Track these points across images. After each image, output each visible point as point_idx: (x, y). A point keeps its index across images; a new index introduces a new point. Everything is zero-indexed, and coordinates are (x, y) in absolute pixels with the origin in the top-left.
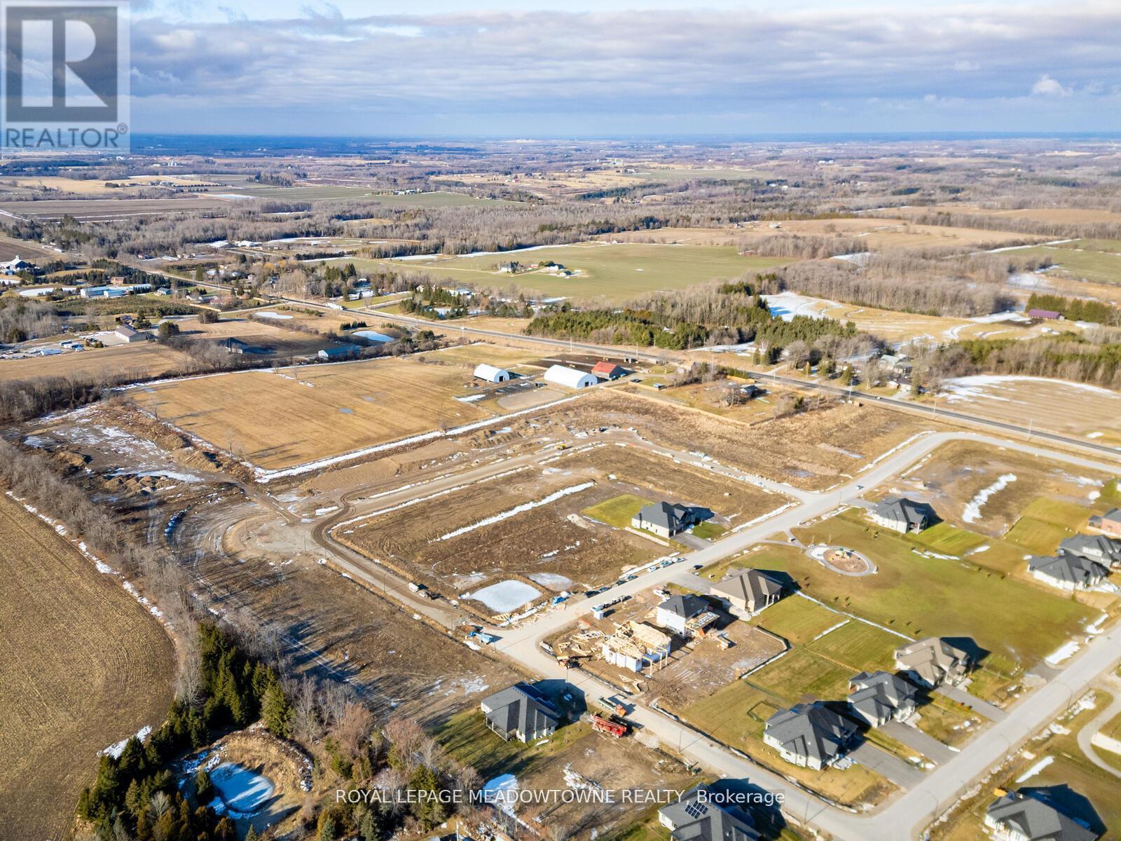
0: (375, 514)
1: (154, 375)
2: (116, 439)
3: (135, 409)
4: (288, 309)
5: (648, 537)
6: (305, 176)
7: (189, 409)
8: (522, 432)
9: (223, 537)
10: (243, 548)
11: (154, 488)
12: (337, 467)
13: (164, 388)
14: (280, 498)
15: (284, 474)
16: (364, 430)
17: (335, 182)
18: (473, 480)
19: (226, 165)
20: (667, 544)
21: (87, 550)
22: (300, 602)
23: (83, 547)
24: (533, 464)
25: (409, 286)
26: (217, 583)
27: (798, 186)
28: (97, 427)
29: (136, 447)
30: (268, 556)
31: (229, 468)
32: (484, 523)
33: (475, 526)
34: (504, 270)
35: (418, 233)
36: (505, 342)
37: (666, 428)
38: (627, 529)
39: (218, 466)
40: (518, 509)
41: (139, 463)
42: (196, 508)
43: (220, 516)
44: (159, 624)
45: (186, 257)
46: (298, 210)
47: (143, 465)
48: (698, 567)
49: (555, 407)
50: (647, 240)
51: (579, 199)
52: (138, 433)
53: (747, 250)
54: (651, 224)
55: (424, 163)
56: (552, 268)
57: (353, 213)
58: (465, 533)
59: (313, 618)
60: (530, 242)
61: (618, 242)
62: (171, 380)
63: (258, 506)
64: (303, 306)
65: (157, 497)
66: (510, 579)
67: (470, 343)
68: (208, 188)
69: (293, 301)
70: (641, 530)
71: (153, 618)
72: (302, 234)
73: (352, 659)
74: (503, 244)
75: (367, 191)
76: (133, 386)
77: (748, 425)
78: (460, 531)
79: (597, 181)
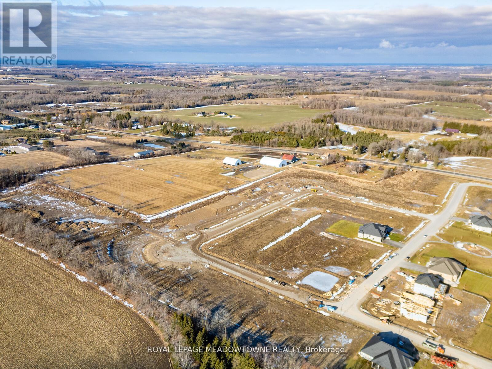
0: (219, 237)
1: (56, 167)
2: (51, 202)
3: (54, 185)
4: (103, 134)
5: (370, 242)
6: (78, 76)
7: (84, 184)
8: (267, 190)
9: (143, 255)
10: (159, 261)
11: (88, 228)
12: (183, 212)
13: (64, 173)
14: (161, 230)
15: (157, 217)
16: (186, 192)
17: (94, 79)
18: (259, 216)
19: (37, 71)
20: (382, 246)
21: (67, 268)
22: (210, 292)
23: (63, 266)
24: (284, 206)
25: (160, 122)
26: (155, 283)
27: (301, 82)
28: (37, 195)
29: (65, 205)
30: (175, 265)
31: (125, 215)
32: (280, 239)
33: (277, 241)
34: (199, 115)
35: (147, 100)
36: (223, 147)
37: (335, 185)
38: (356, 238)
39: (119, 214)
40: (293, 231)
41: (72, 214)
42: (118, 238)
43: (133, 243)
44: (134, 313)
45: (37, 111)
46: (82, 90)
47: (74, 215)
48: (408, 258)
49: (275, 177)
50: (254, 103)
51: (211, 87)
52: (62, 197)
53: (303, 106)
54: (251, 96)
55: (131, 71)
56: (221, 114)
57: (111, 91)
58: (273, 245)
59: (223, 302)
60: (202, 103)
61: (241, 104)
62: (66, 170)
63: (152, 236)
64: (111, 133)
65: (92, 233)
66: (316, 271)
67: (205, 148)
68: (33, 81)
69: (103, 130)
70: (364, 239)
71: (129, 309)
72: (90, 101)
73: (263, 327)
74: (191, 105)
75: (112, 83)
76: (46, 173)
77: (374, 182)
78: (271, 244)
79: (214, 79)
